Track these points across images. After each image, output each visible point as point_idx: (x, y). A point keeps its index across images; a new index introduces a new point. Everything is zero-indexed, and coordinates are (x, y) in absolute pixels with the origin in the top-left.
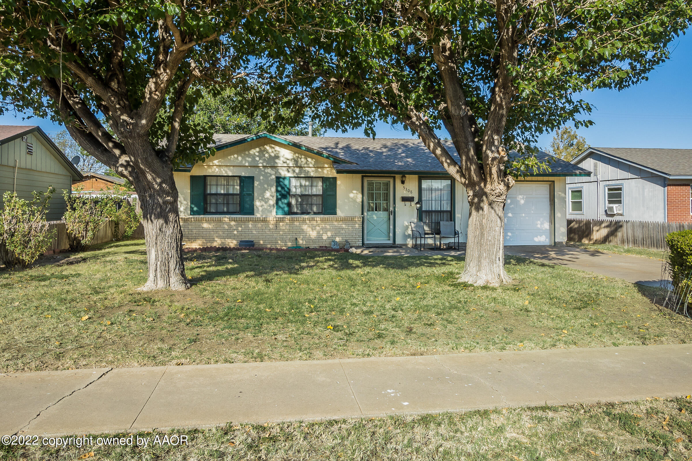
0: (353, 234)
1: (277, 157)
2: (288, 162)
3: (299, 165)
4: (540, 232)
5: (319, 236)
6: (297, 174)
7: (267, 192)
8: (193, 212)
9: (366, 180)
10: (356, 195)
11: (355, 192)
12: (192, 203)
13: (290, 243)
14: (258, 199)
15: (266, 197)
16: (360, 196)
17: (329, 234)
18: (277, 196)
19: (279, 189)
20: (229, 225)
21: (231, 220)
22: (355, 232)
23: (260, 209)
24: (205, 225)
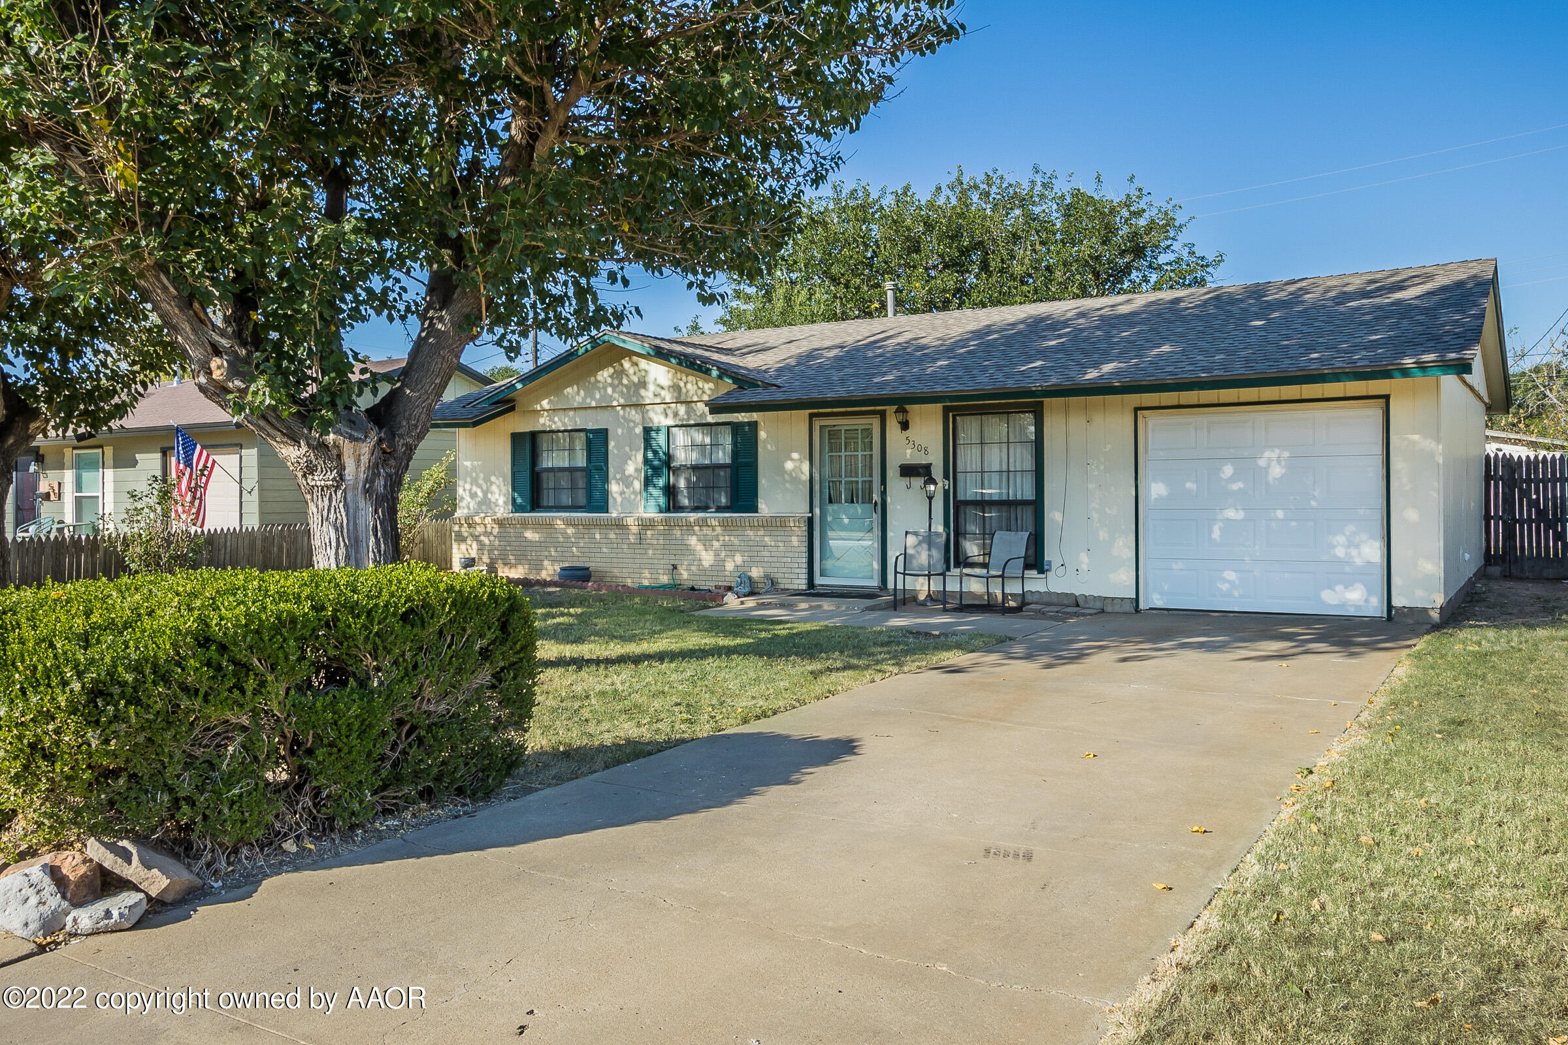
0: (785, 560)
1: (643, 384)
2: (663, 393)
3: (683, 399)
4: (1346, 575)
5: (719, 564)
6: (682, 420)
7: (630, 462)
8: (517, 508)
9: (817, 423)
10: (798, 464)
11: (795, 456)
12: (514, 489)
13: (666, 577)
14: (615, 478)
15: (627, 473)
16: (806, 467)
17: (739, 559)
18: (646, 472)
19: (650, 455)
20: (564, 533)
21: (569, 523)
22: (791, 555)
23: (619, 500)
24: (529, 535)
